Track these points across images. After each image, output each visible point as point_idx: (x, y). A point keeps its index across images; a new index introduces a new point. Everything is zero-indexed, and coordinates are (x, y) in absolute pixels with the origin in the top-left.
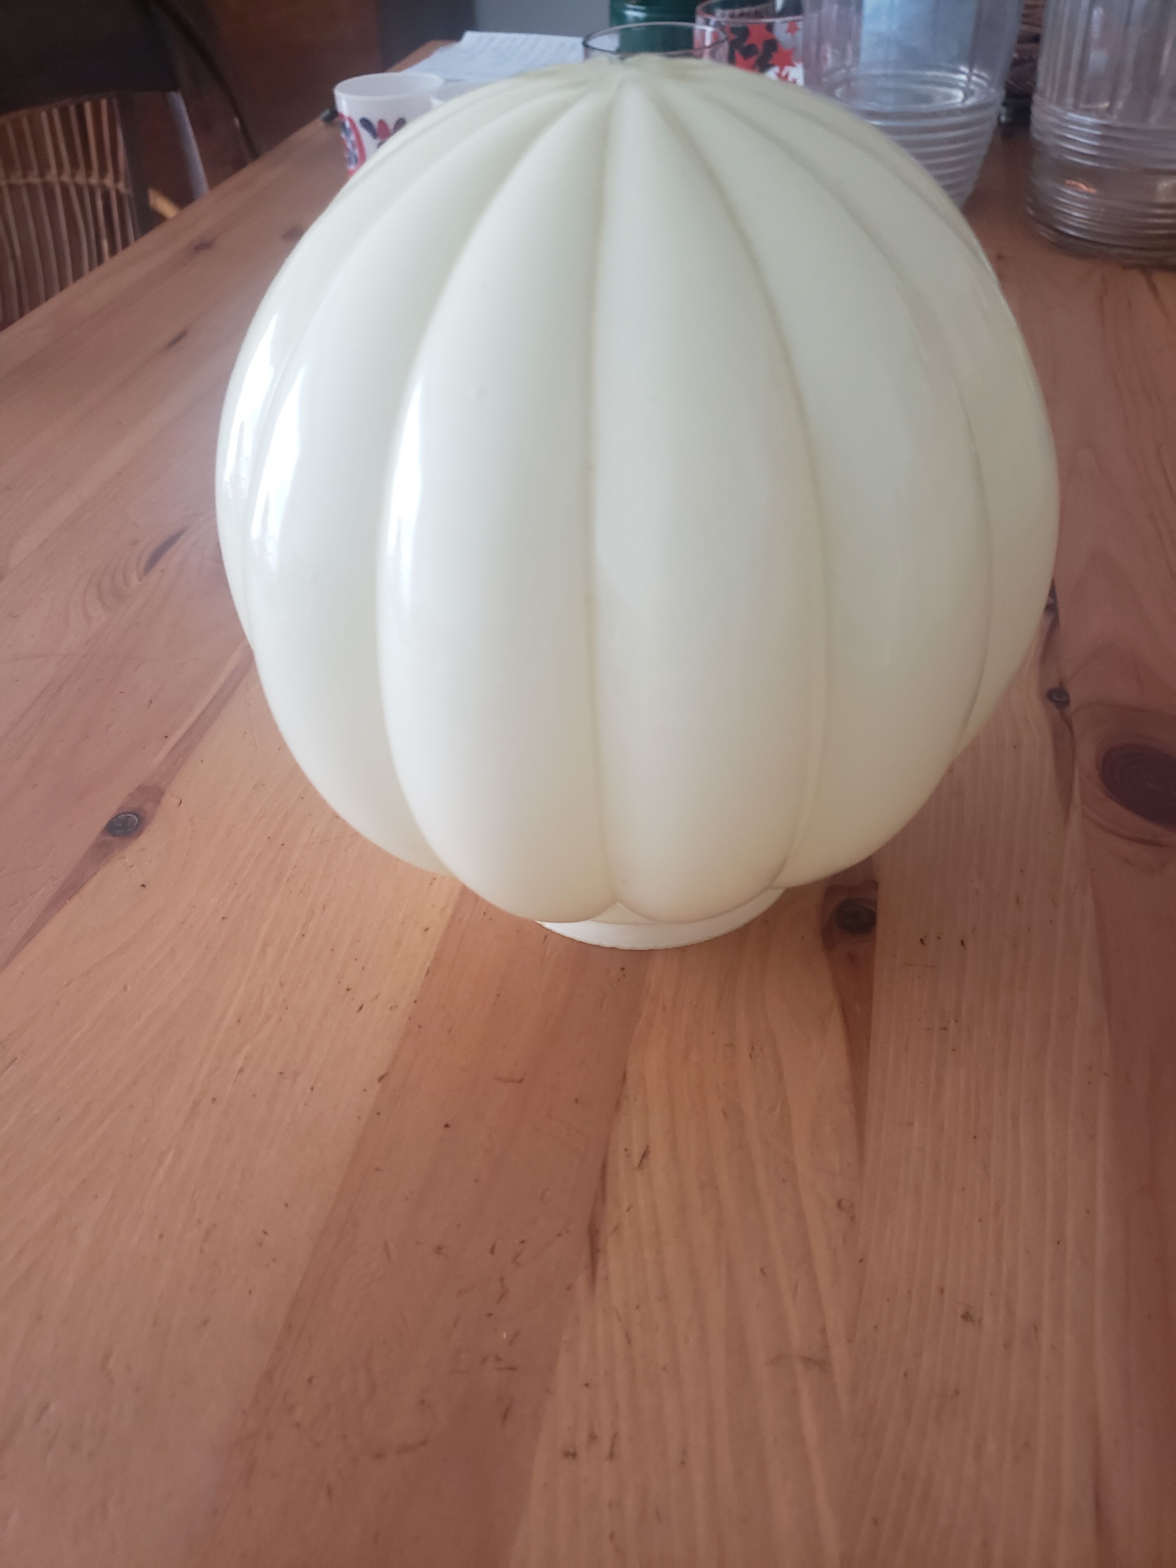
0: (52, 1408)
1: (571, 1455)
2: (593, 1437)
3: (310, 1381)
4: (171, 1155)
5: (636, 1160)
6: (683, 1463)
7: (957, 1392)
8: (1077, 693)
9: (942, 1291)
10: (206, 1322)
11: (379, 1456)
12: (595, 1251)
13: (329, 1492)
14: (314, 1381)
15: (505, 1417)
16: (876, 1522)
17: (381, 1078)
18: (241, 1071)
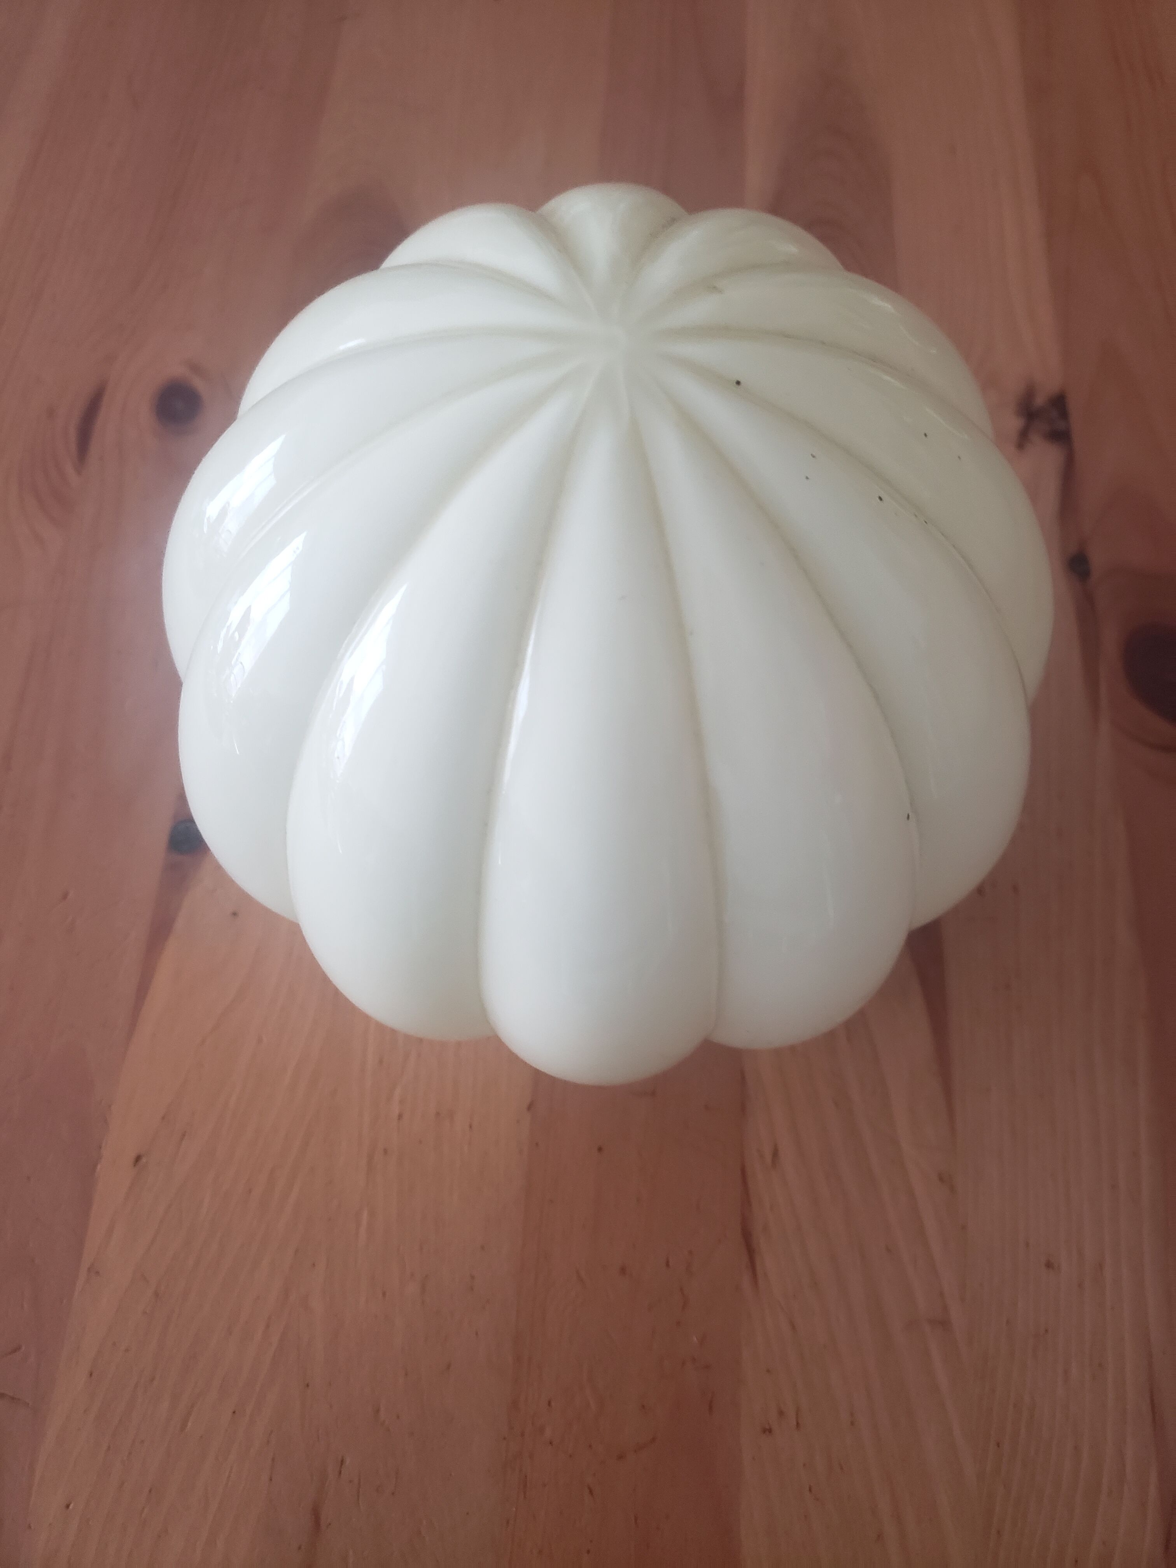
0: (348, 1461)
1: (768, 1431)
2: (781, 1413)
3: (549, 1404)
4: (365, 1215)
5: (768, 1159)
6: (852, 1423)
7: (1046, 1331)
8: (1098, 559)
9: (1027, 1245)
10: (449, 1366)
11: (621, 1457)
12: (750, 1250)
13: (591, 1492)
14: (553, 1404)
15: (711, 1408)
16: (998, 1445)
17: (530, 1108)
18: (400, 1116)
